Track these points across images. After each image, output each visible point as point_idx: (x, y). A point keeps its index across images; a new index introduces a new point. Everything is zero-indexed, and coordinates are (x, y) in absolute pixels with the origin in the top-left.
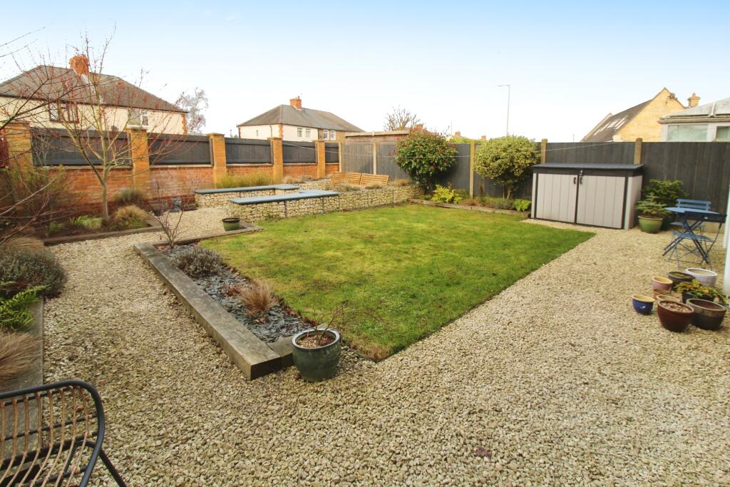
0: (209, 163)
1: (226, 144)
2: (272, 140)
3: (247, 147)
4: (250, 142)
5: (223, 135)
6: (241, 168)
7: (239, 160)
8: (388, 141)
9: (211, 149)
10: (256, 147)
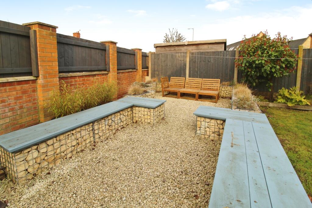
0: (30, 74)
1: (59, 43)
2: (107, 45)
3: (84, 49)
4: (87, 44)
5: (54, 28)
6: (77, 79)
7: (74, 68)
8: (201, 49)
9: (32, 50)
10: (93, 51)
